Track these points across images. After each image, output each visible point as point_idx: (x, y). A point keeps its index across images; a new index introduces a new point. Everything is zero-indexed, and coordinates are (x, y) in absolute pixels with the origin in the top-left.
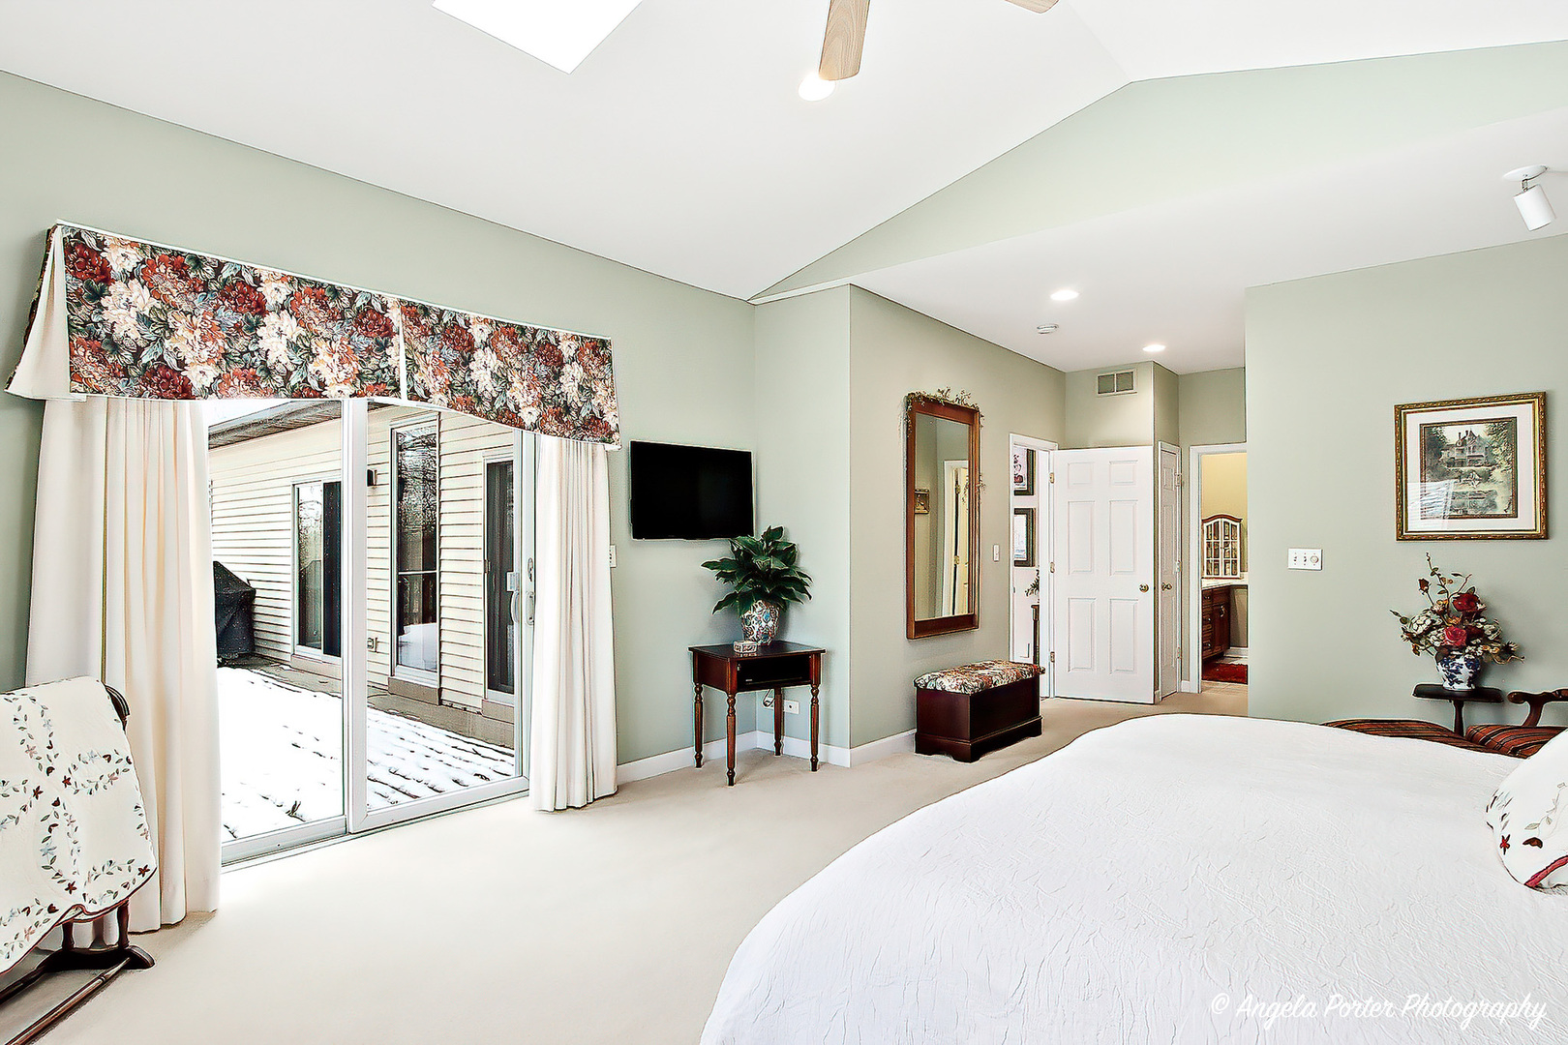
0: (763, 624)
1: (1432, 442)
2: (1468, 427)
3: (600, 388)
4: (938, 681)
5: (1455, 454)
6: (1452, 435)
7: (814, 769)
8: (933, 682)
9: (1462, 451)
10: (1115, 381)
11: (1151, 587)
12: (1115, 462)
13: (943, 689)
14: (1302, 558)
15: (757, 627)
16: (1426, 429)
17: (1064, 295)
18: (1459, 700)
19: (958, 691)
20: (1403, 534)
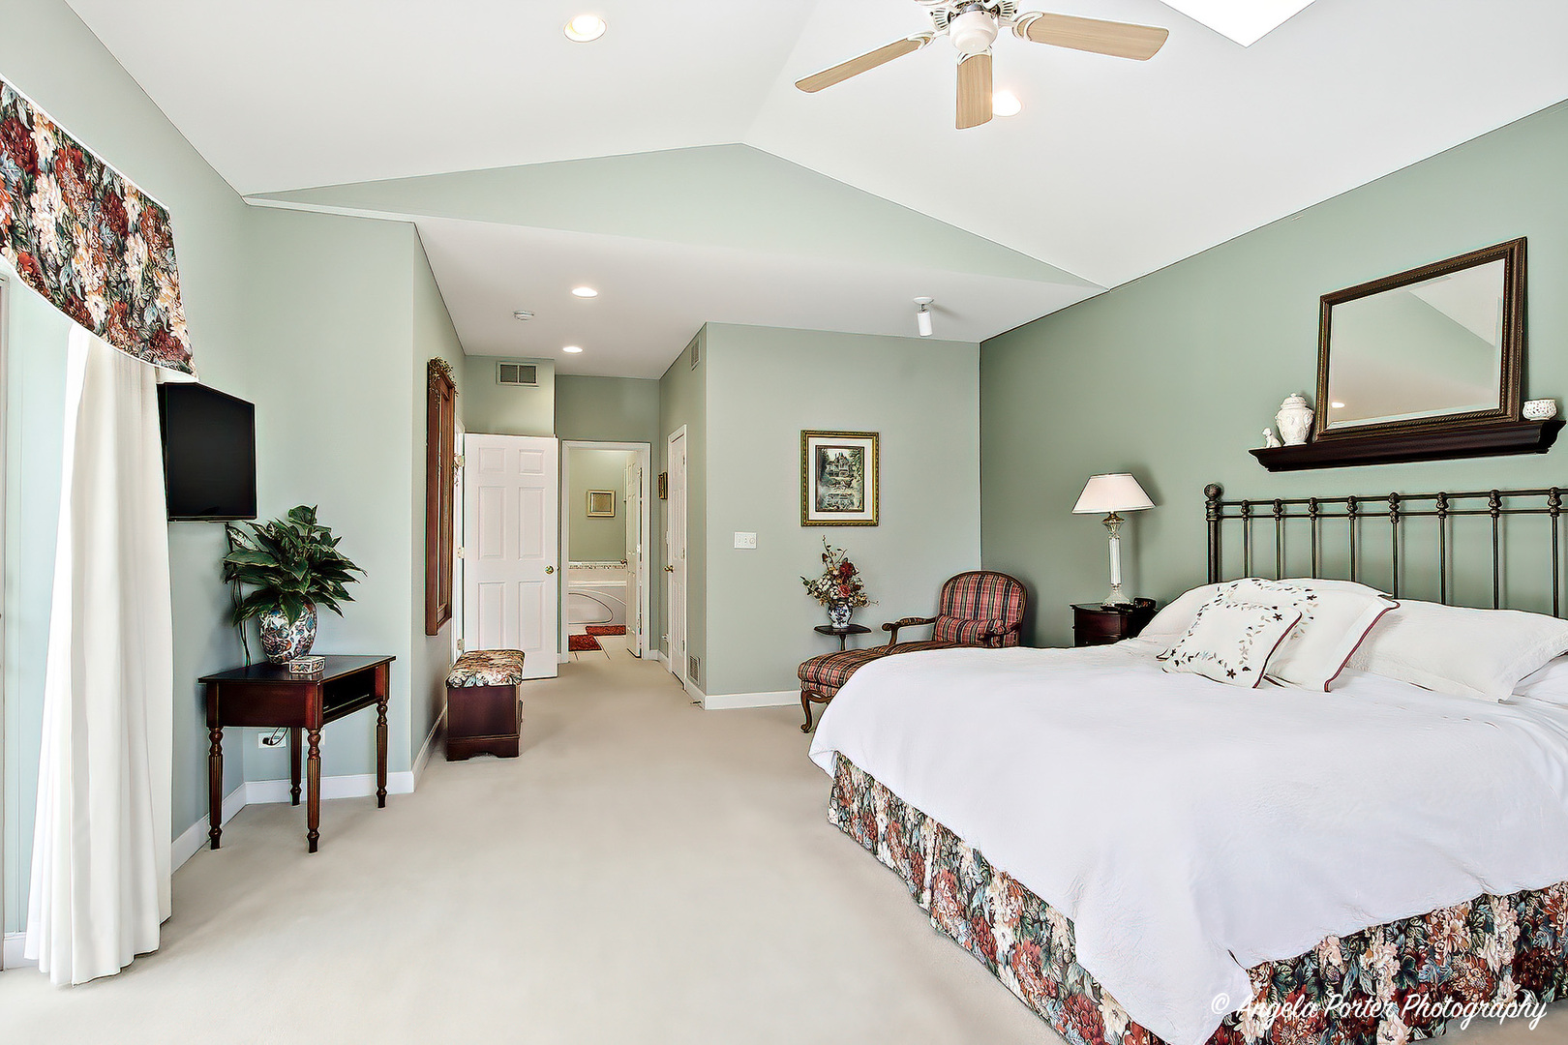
0: (306, 634)
1: (823, 461)
2: (840, 450)
3: (163, 281)
4: (479, 676)
5: (833, 468)
6: (832, 454)
7: (382, 804)
8: (472, 679)
9: (837, 466)
10: (518, 373)
11: (556, 568)
12: (523, 451)
13: (486, 685)
14: (744, 540)
15: (297, 638)
16: (819, 448)
17: (584, 292)
18: (842, 635)
19: (504, 684)
20: (806, 522)
